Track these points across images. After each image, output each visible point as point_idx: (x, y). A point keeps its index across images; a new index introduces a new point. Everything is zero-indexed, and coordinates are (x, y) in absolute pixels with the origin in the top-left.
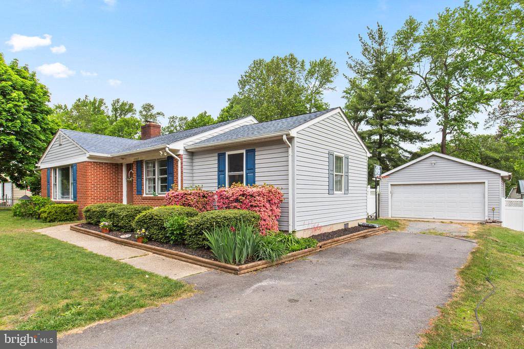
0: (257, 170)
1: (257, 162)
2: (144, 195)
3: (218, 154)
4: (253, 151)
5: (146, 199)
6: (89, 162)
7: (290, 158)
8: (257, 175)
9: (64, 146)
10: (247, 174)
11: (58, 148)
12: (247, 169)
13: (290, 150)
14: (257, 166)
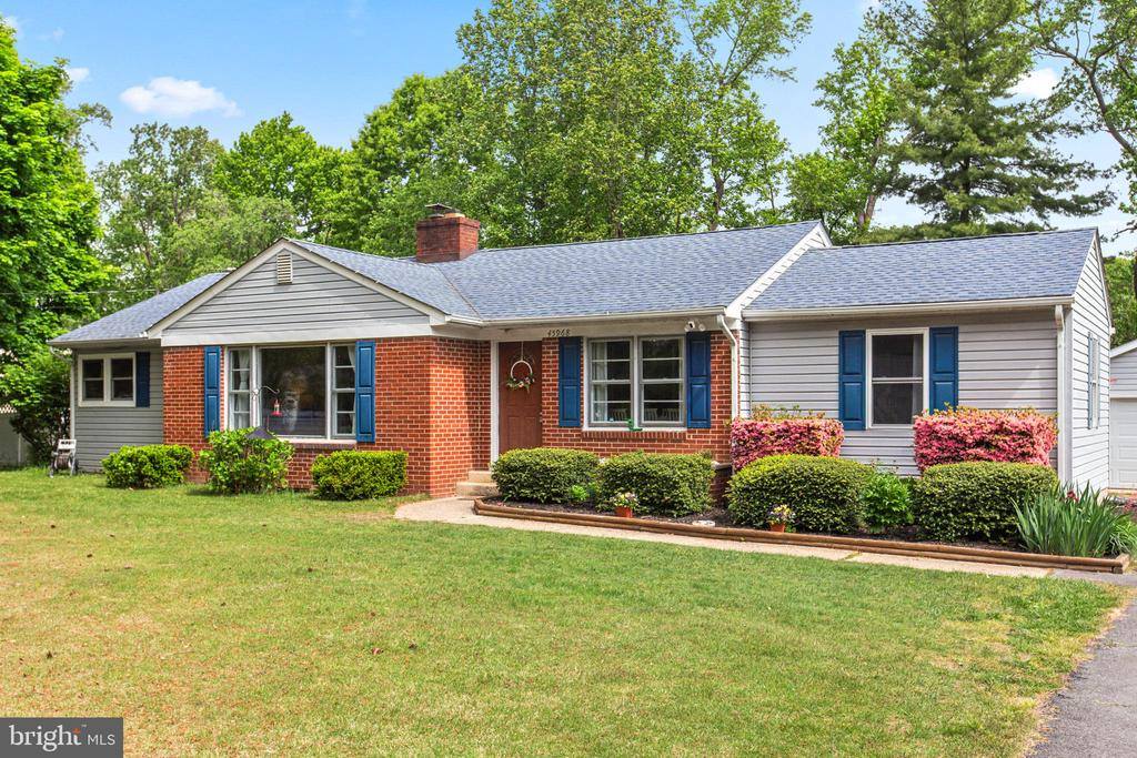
0: (961, 375)
1: (961, 356)
2: (586, 428)
3: (840, 333)
4: (954, 332)
5: (589, 437)
6: (434, 339)
7: (1061, 352)
8: (961, 385)
9: (299, 288)
10: (932, 382)
11: (271, 290)
12: (933, 370)
13: (1061, 336)
14: (961, 366)
